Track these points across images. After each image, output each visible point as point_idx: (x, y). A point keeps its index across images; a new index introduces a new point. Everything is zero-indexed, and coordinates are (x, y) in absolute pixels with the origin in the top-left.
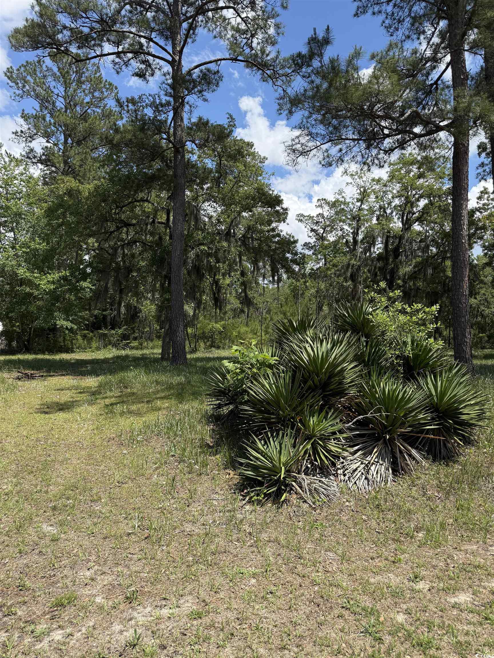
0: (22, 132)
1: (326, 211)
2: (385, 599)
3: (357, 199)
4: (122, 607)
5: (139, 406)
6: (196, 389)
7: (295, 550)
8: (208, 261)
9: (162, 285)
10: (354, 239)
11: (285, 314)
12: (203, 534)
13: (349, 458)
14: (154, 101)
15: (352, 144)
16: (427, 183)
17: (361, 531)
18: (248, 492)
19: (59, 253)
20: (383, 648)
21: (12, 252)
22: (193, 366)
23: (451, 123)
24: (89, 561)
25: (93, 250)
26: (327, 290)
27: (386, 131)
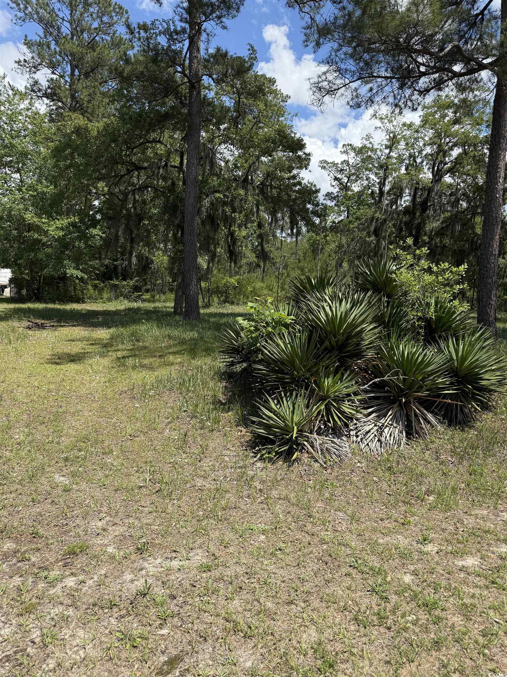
0: (25, 61)
1: (352, 158)
2: (393, 560)
3: (386, 146)
4: (133, 557)
5: (152, 360)
6: (209, 345)
7: (305, 509)
8: (223, 210)
9: (175, 235)
10: (380, 189)
11: (302, 270)
12: (214, 489)
13: (363, 420)
14: (168, 29)
15: (384, 83)
16: (463, 130)
17: (372, 492)
18: (260, 450)
19: (68, 197)
20: (389, 607)
21: (18, 195)
22: (206, 321)
23: (495, 61)
24: (101, 512)
25: (103, 195)
26: (349, 246)
27: (423, 69)
